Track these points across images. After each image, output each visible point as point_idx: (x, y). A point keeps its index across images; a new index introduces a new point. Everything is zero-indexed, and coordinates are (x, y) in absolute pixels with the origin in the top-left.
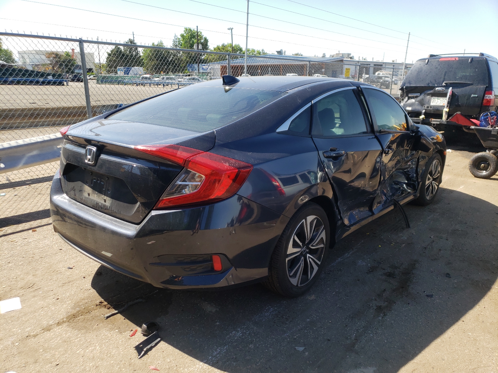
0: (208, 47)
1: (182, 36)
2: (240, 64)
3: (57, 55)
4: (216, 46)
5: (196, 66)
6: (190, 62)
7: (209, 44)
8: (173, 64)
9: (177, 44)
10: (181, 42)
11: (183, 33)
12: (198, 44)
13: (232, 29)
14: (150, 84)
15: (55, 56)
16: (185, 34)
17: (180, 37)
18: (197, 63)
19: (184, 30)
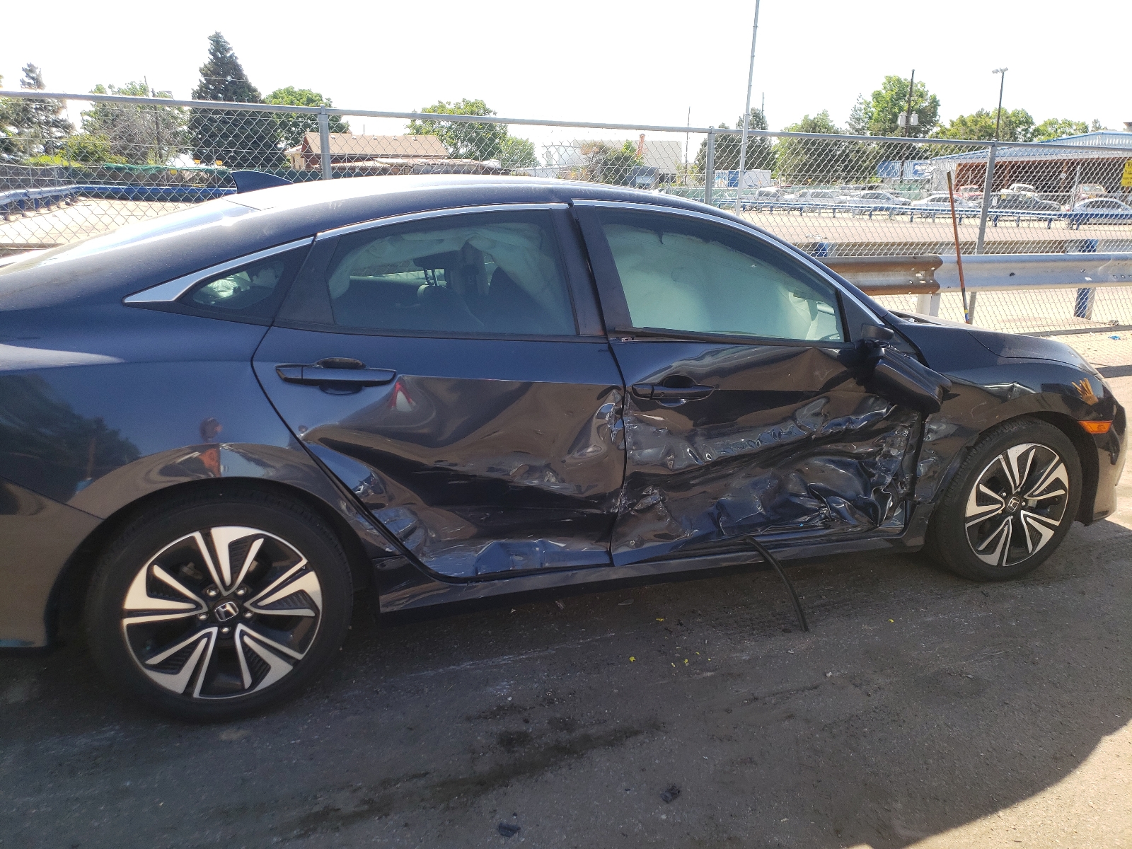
0: (938, 117)
1: (877, 96)
2: (1010, 159)
3: (602, 149)
4: (955, 118)
5: (897, 165)
6: (888, 157)
7: (940, 110)
8: (844, 161)
9: (862, 114)
10: (873, 109)
11: (880, 88)
12: (909, 112)
13: (1003, 72)
14: (772, 207)
15: (597, 150)
16: (884, 92)
17: (870, 99)
18: (900, 158)
19: (884, 80)
